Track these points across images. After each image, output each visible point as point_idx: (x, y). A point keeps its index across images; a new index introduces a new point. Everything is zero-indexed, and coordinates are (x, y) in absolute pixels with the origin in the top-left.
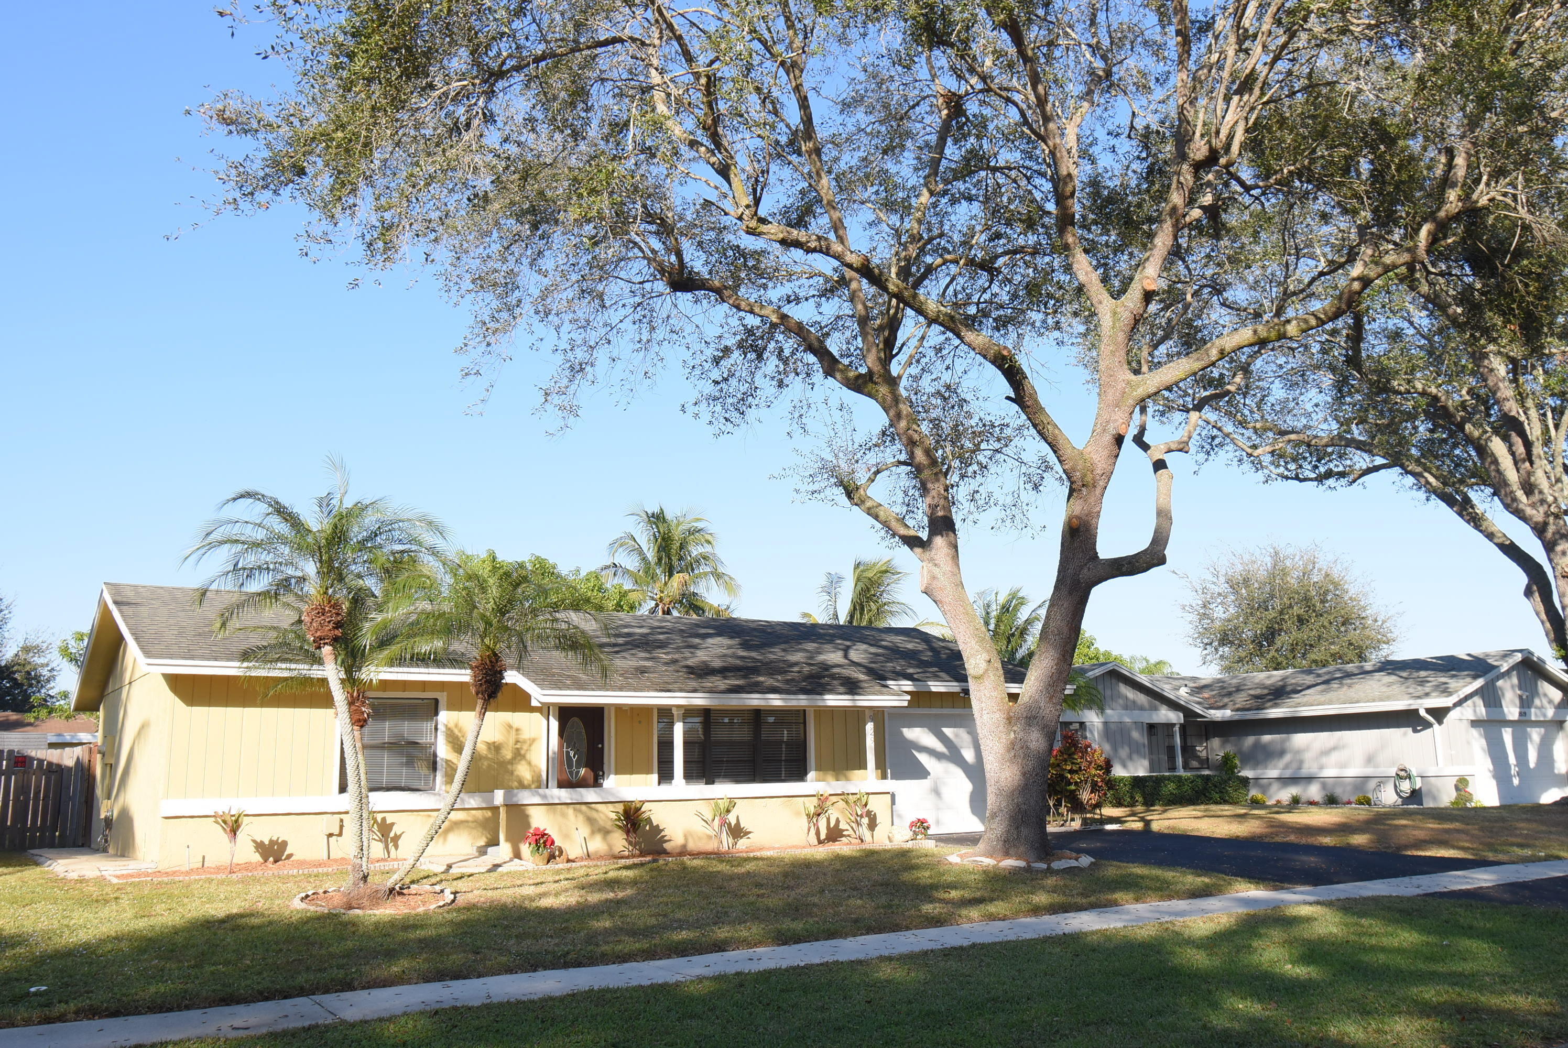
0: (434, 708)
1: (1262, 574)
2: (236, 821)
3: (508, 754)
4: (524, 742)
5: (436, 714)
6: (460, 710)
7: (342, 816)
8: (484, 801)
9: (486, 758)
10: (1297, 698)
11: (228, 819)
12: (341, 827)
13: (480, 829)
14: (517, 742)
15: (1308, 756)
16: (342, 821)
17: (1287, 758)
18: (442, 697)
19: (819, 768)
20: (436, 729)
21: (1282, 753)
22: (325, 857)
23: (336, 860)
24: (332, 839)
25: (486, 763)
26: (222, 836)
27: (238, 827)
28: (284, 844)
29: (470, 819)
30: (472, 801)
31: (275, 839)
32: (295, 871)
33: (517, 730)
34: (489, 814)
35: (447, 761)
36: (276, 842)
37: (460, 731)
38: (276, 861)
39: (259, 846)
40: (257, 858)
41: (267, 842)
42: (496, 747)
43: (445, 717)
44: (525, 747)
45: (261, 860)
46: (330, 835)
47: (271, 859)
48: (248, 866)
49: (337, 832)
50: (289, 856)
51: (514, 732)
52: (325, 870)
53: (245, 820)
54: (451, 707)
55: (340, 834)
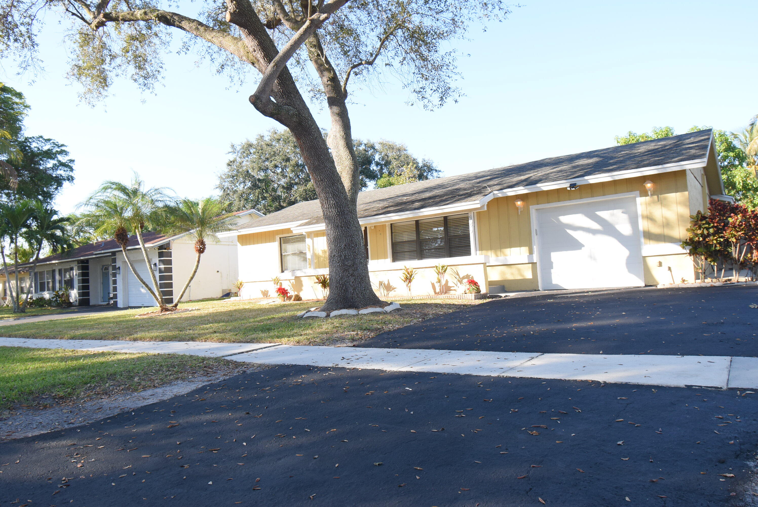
9: (322, 257)
35: (309, 259)
50: (269, 296)
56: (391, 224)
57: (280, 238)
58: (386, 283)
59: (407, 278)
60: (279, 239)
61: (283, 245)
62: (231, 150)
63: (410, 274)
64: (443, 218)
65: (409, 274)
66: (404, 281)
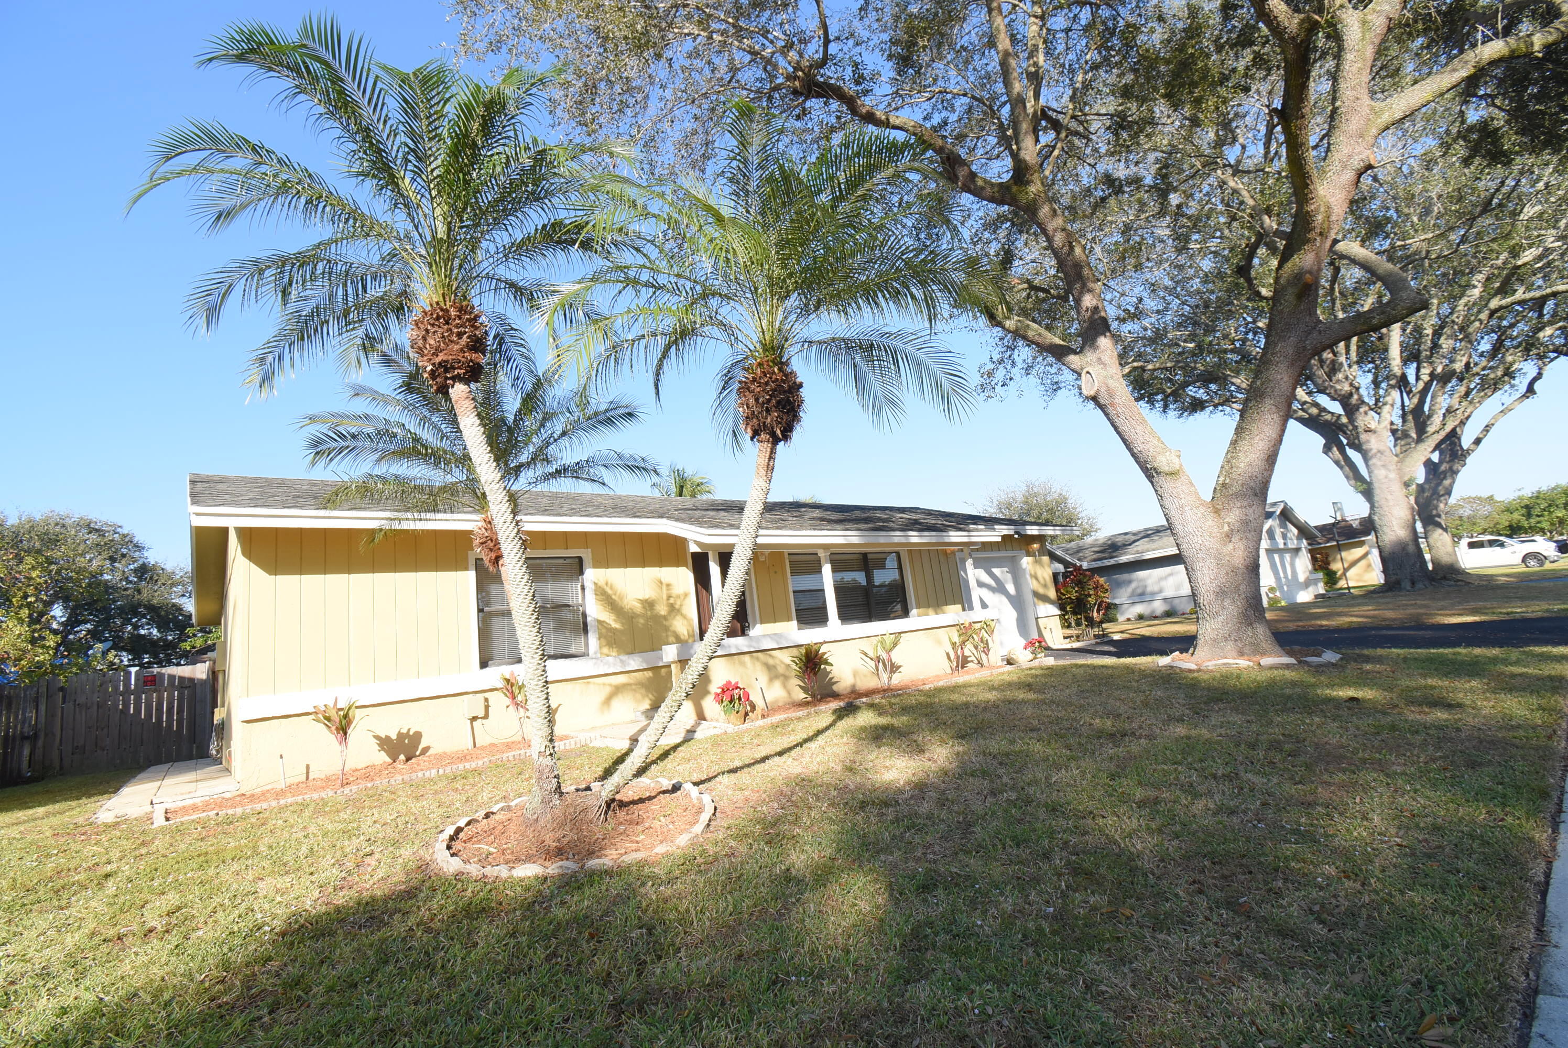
0: (578, 567)
1: (1020, 498)
2: (346, 716)
3: (662, 610)
4: (678, 597)
5: (581, 572)
6: (608, 567)
7: (487, 695)
8: (645, 661)
9: (642, 616)
10: (1133, 549)
11: (333, 714)
12: (487, 707)
13: (643, 691)
14: (669, 597)
15: (1149, 582)
16: (486, 700)
17: (1133, 585)
18: (586, 555)
19: (918, 607)
20: (583, 588)
21: (1130, 582)
22: (471, 745)
23: (483, 748)
24: (477, 724)
25: (642, 621)
26: (329, 738)
27: (349, 723)
28: (418, 735)
29: (632, 681)
30: (632, 662)
31: (404, 731)
32: (434, 772)
33: (668, 585)
34: (649, 674)
35: (600, 622)
36: (407, 735)
37: (611, 588)
38: (408, 759)
39: (385, 743)
40: (383, 758)
41: (394, 737)
42: (649, 604)
43: (591, 575)
44: (678, 603)
45: (389, 760)
46: (475, 718)
47: (402, 757)
48: (369, 773)
49: (481, 713)
50: (425, 752)
51: (664, 588)
52: (474, 765)
53: (357, 714)
54: (597, 564)
55: (486, 716)
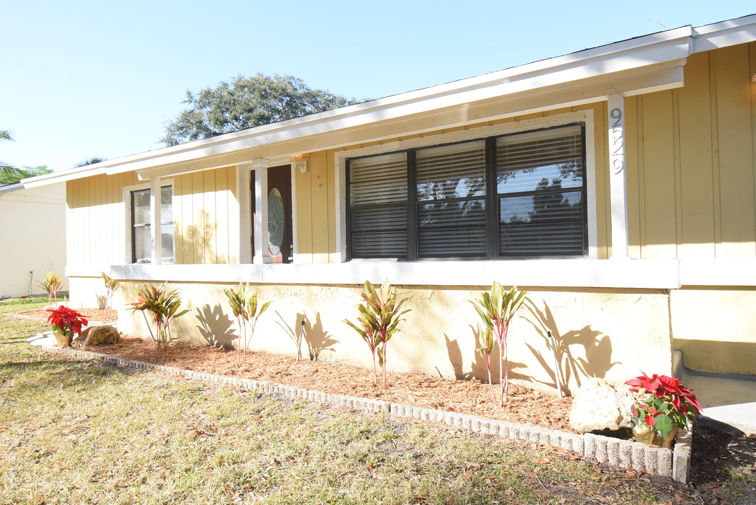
6: (182, 194)
18: (172, 183)
56: (348, 161)
57: (132, 193)
58: (313, 322)
59: (374, 326)
60: (130, 195)
61: (137, 209)
62: (187, 99)
63: (385, 315)
64: (482, 145)
65: (379, 310)
66: (364, 335)
